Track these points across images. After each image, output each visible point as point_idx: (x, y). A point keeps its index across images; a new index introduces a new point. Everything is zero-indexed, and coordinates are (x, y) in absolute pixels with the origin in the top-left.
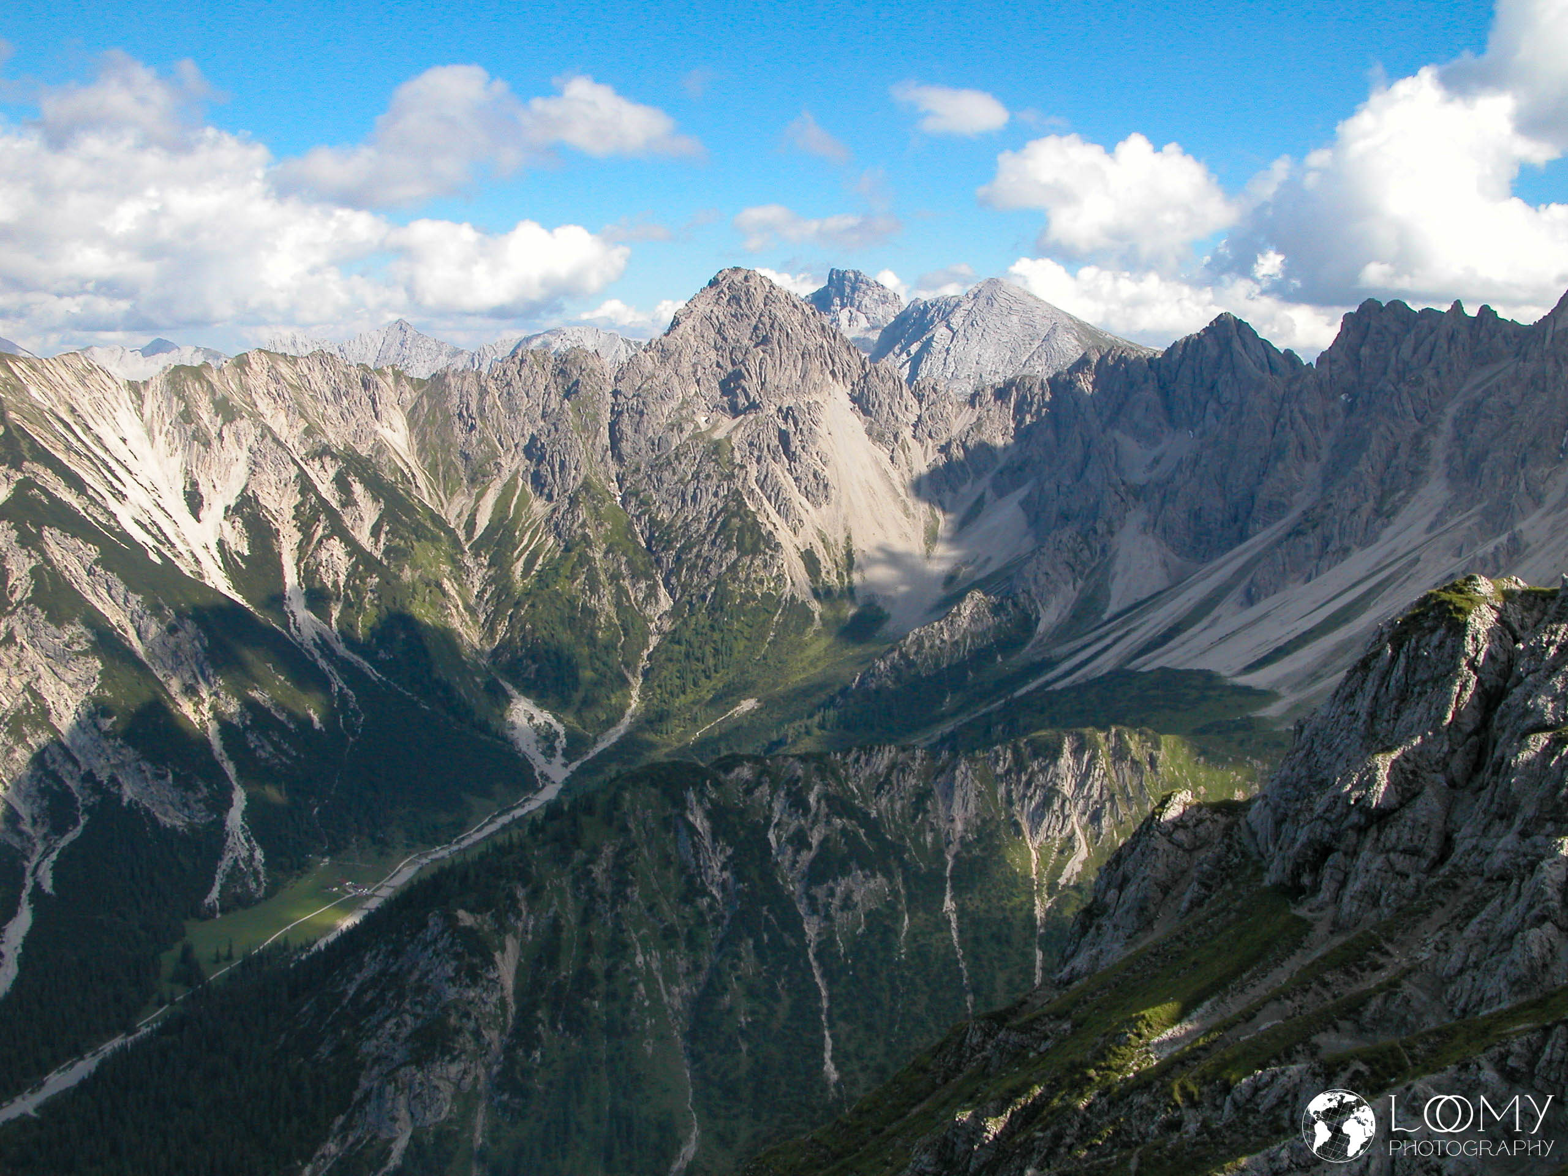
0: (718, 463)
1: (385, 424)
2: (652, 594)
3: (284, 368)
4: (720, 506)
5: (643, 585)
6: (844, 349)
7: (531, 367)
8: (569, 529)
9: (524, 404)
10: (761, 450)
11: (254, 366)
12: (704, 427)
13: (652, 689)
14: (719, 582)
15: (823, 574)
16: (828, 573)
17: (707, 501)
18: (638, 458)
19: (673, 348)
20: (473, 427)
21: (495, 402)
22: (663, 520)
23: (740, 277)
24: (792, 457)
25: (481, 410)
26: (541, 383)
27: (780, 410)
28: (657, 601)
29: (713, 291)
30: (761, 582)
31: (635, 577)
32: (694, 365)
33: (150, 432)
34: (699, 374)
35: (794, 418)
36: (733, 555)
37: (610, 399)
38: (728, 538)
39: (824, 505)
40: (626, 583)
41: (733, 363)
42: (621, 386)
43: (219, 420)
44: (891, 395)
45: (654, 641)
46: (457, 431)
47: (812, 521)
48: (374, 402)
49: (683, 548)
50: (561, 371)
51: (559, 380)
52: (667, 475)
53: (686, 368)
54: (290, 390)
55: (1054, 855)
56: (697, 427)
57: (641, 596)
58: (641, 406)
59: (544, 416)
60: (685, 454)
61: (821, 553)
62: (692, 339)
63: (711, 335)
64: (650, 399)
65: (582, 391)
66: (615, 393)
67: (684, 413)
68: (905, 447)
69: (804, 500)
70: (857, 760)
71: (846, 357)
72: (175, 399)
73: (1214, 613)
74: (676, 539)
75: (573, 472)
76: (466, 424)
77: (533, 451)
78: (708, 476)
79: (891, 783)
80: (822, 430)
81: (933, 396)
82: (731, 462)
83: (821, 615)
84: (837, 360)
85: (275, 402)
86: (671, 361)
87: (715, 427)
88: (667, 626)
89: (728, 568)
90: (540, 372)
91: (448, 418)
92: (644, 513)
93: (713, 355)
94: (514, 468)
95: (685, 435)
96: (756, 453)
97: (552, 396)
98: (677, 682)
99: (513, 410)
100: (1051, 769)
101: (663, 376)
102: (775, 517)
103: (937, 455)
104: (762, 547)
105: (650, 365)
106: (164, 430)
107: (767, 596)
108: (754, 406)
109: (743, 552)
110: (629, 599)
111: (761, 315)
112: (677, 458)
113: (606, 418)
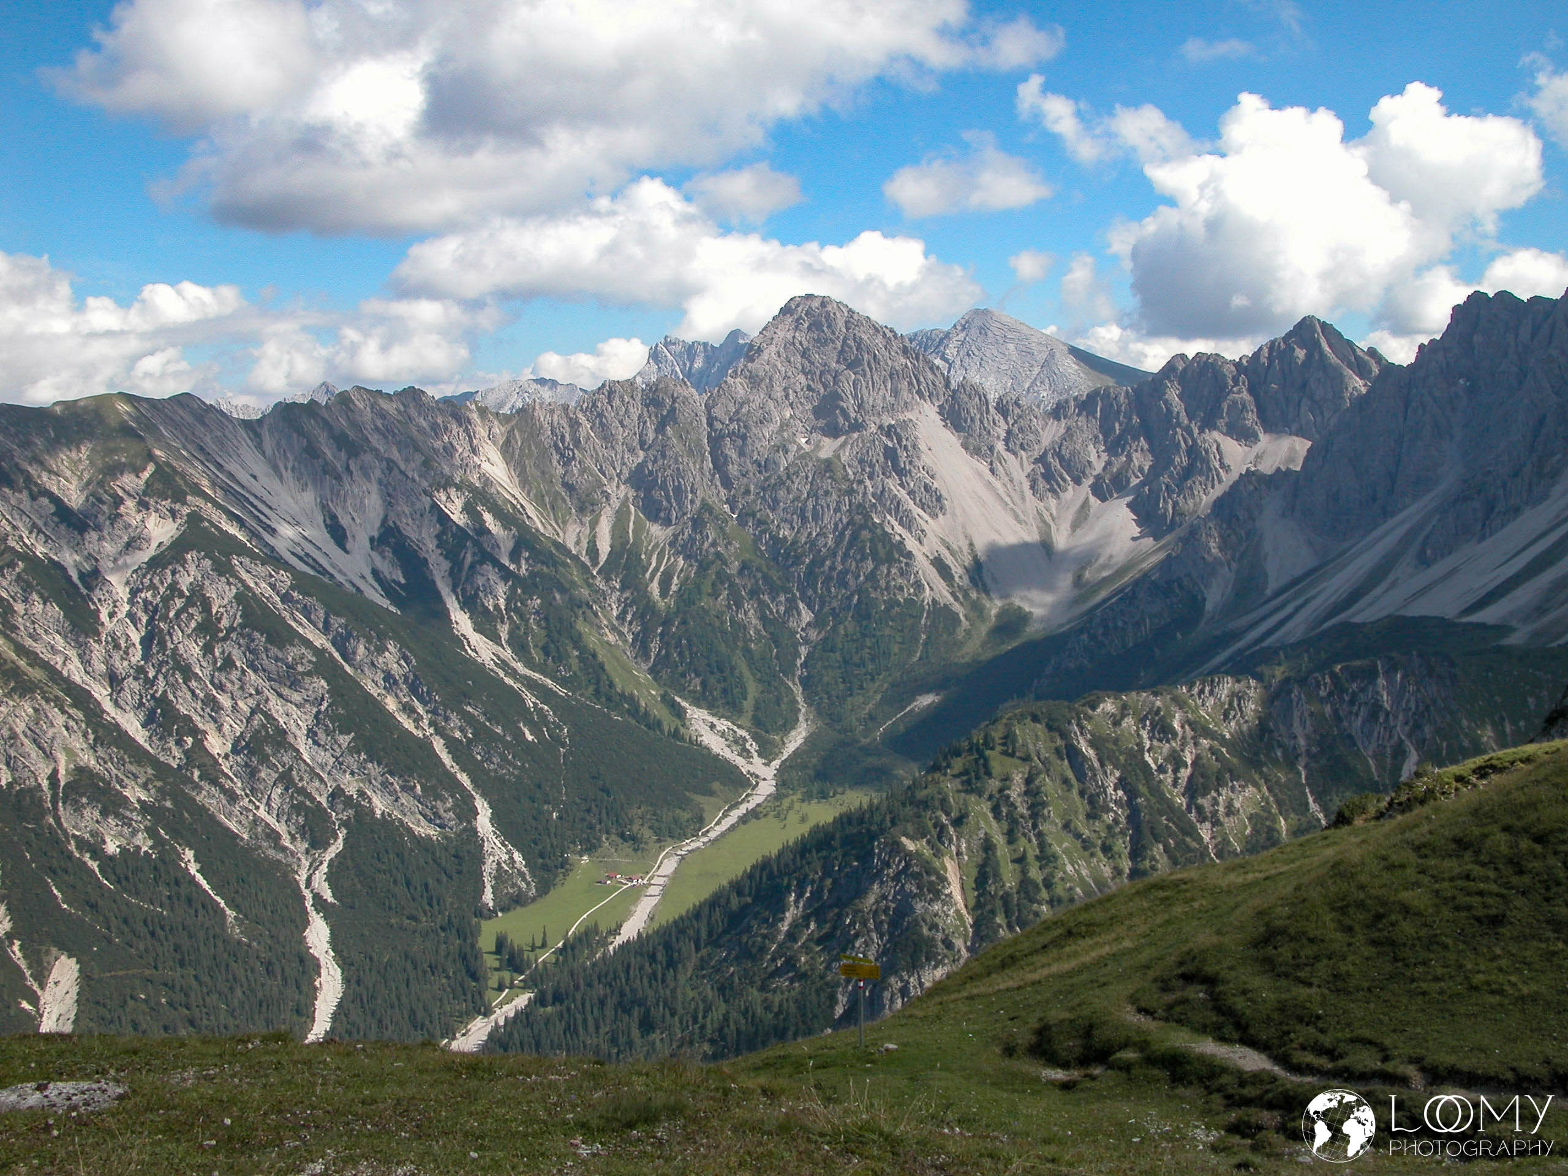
0: (834, 480)
1: (484, 458)
2: (792, 607)
4: (845, 520)
5: (782, 598)
6: (927, 370)
7: (622, 397)
8: (700, 549)
9: (620, 433)
10: (872, 466)
11: (355, 402)
12: (807, 448)
13: (817, 694)
14: (860, 591)
15: (957, 579)
16: (960, 577)
17: (829, 519)
18: (745, 480)
19: (762, 373)
20: (570, 458)
21: (588, 433)
22: (785, 537)
23: (816, 304)
24: (901, 473)
25: (577, 442)
26: (635, 412)
27: (881, 427)
28: (799, 614)
29: (789, 319)
30: (901, 589)
31: (774, 592)
32: (785, 389)
34: (792, 397)
35: (896, 433)
36: (870, 565)
37: (705, 425)
38: (862, 550)
39: (940, 516)
40: (766, 598)
41: (825, 387)
42: (714, 412)
43: (343, 455)
44: (979, 410)
45: (803, 651)
46: (555, 462)
47: (933, 531)
48: (469, 437)
49: (812, 562)
50: (653, 400)
51: (652, 409)
52: (782, 493)
53: (779, 393)
54: (398, 425)
55: (1389, 761)
56: (800, 448)
57: (782, 609)
58: (743, 430)
59: (643, 443)
60: (797, 473)
61: (949, 560)
62: (779, 365)
63: (798, 359)
64: (749, 423)
65: (681, 418)
66: (711, 421)
67: (785, 435)
68: (1000, 459)
69: (922, 513)
70: (1201, 692)
71: (930, 376)
72: (295, 436)
73: (1391, 577)
74: (804, 554)
75: (690, 496)
76: (562, 455)
77: (639, 479)
78: (827, 493)
79: (1234, 710)
80: (922, 446)
81: (1017, 411)
82: (846, 478)
83: (965, 616)
84: (922, 379)
85: (386, 437)
86: (763, 385)
87: (818, 447)
88: (813, 635)
89: (866, 578)
90: (631, 401)
91: (543, 450)
92: (764, 532)
93: (802, 378)
94: (622, 496)
95: (791, 456)
96: (868, 470)
97: (648, 424)
98: (842, 687)
99: (609, 440)
100: (1371, 688)
101: (758, 401)
102: (899, 529)
103: (1033, 466)
104: (897, 556)
105: (742, 391)
107: (910, 602)
108: (857, 427)
109: (878, 562)
110: (771, 612)
111: (844, 341)
112: (788, 477)
113: (705, 442)
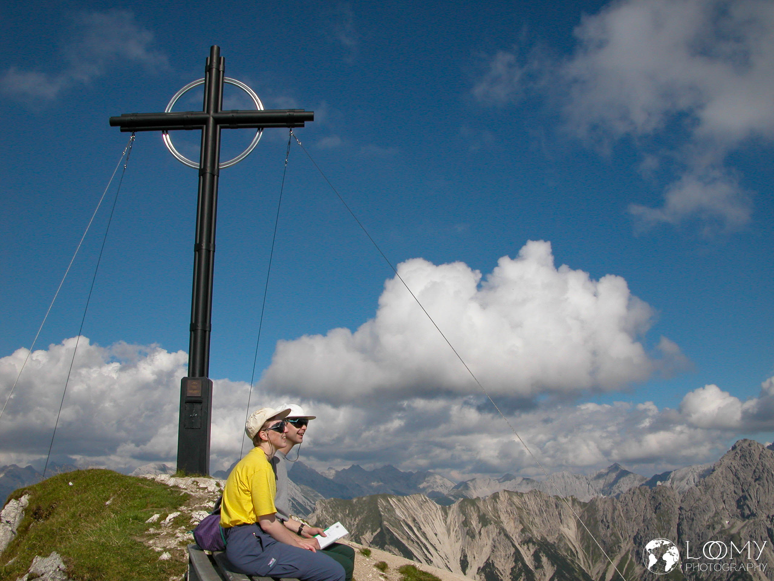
1: (565, 526)
3: (515, 499)
7: (638, 495)
9: (634, 515)
10: (756, 539)
11: (501, 498)
12: (726, 526)
19: (711, 484)
20: (608, 527)
21: (620, 515)
22: (702, 578)
23: (746, 445)
25: (613, 519)
26: (643, 503)
27: (768, 517)
29: (733, 453)
32: (722, 493)
33: (448, 531)
34: (725, 497)
37: (677, 512)
41: (743, 491)
42: (684, 505)
43: (480, 525)
46: (600, 529)
48: (560, 514)
50: (653, 497)
51: (652, 502)
53: (717, 495)
54: (516, 510)
56: (723, 526)
58: (692, 516)
59: (644, 521)
62: (721, 479)
63: (731, 476)
64: (697, 511)
65: (662, 508)
66: (681, 508)
67: (716, 519)
72: (461, 515)
76: (605, 525)
77: (637, 540)
85: (510, 516)
86: (709, 491)
87: (733, 526)
90: (642, 498)
91: (596, 522)
93: (732, 487)
94: (627, 549)
95: (716, 531)
97: (648, 510)
99: (628, 519)
101: (704, 499)
105: (698, 493)
106: (455, 530)
108: (753, 515)
111: (758, 464)
113: (675, 521)
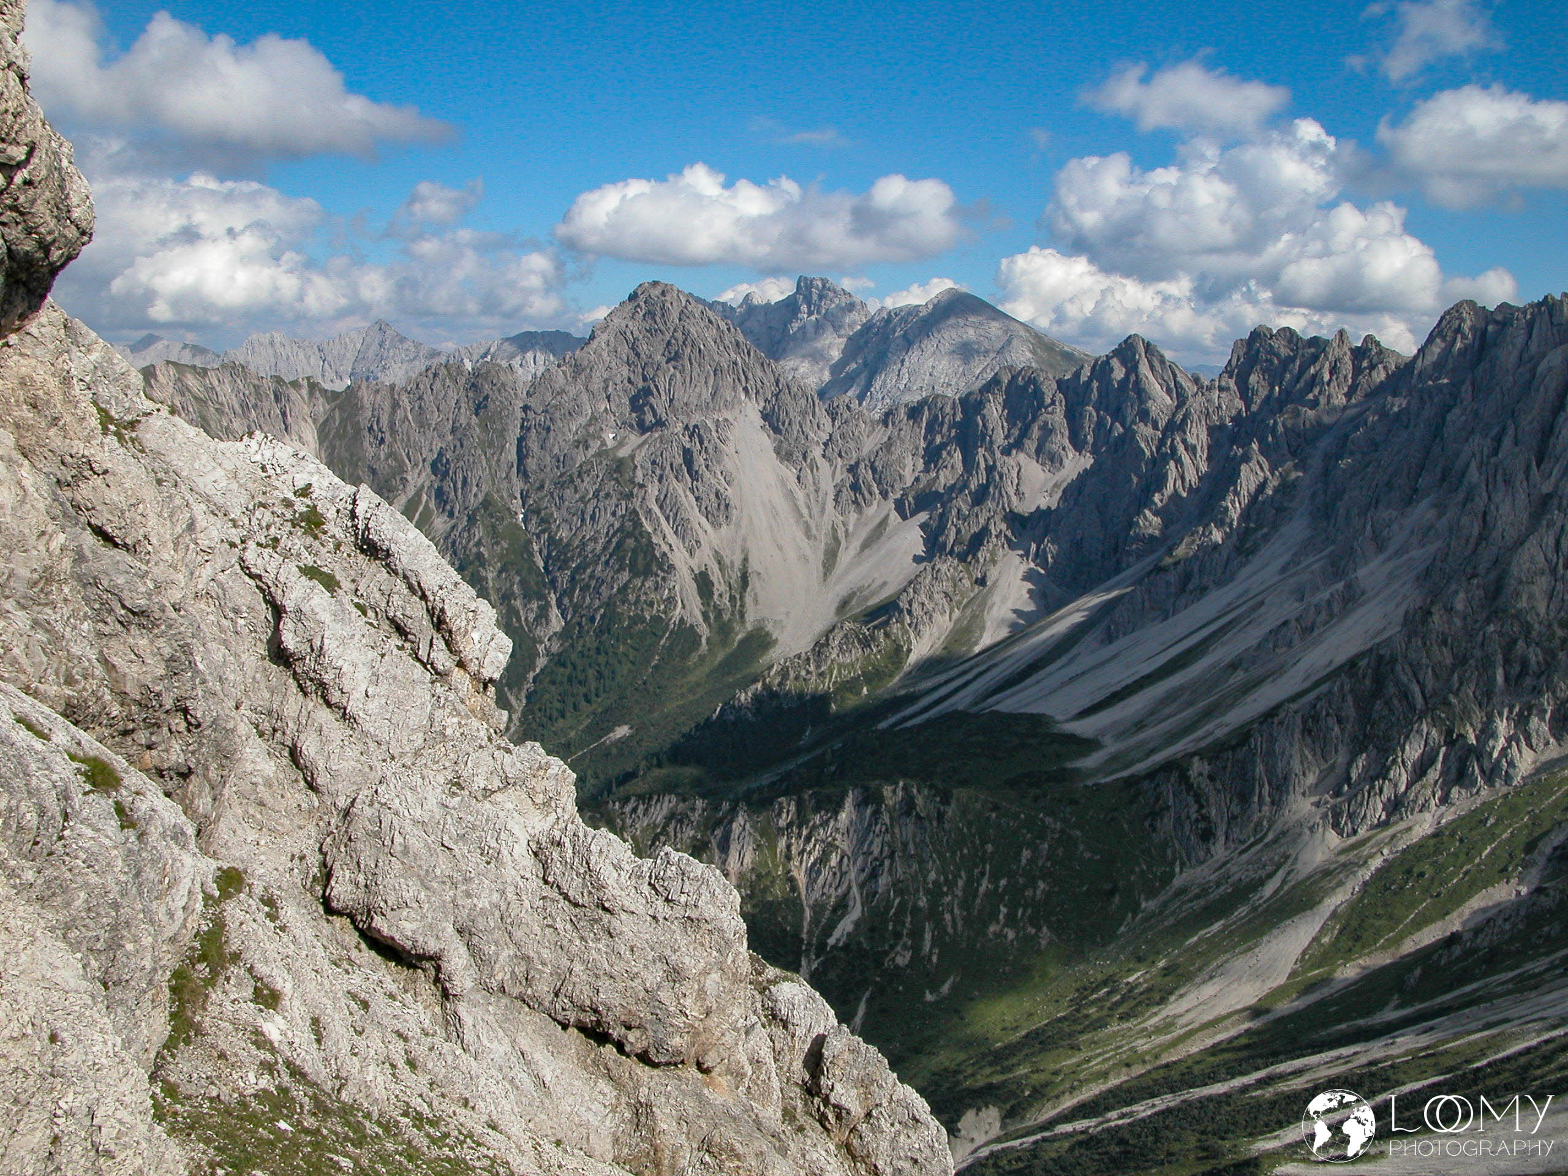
0: (618, 482)
1: (295, 437)
2: (543, 615)
3: (191, 381)
4: (617, 525)
5: (534, 605)
6: (758, 366)
7: (444, 381)
8: (465, 548)
9: (435, 418)
10: (663, 469)
11: (161, 378)
12: (610, 443)
13: (532, 712)
14: (609, 604)
15: (716, 597)
16: (721, 595)
17: (605, 520)
18: (542, 475)
19: (585, 363)
20: (382, 441)
21: (406, 417)
22: (561, 539)
23: (657, 292)
24: (695, 476)
25: (392, 425)
26: (453, 396)
27: (686, 428)
28: (548, 622)
29: (631, 306)
30: (651, 604)
31: (527, 597)
32: (606, 381)
34: (610, 389)
35: (699, 436)
36: (625, 576)
37: (520, 414)
38: (621, 560)
39: (724, 526)
40: (518, 603)
41: (645, 379)
42: (531, 402)
44: (803, 413)
45: (541, 662)
46: (366, 444)
47: (710, 542)
48: (284, 414)
49: (578, 568)
50: (473, 385)
51: (471, 394)
52: (568, 492)
53: (597, 384)
54: (194, 403)
55: (827, 914)
56: (604, 443)
57: (532, 616)
58: (548, 423)
59: (453, 431)
60: (588, 472)
61: (715, 576)
62: (605, 354)
63: (624, 350)
64: (557, 415)
65: (491, 406)
66: (526, 408)
67: (591, 429)
68: (813, 466)
69: (704, 520)
70: (635, 810)
71: (759, 373)
74: (572, 559)
75: (475, 489)
76: (376, 438)
77: (439, 467)
78: (608, 495)
80: (728, 449)
81: (846, 415)
82: (632, 481)
83: (708, 639)
84: (750, 376)
86: (583, 377)
87: (621, 444)
88: (555, 647)
89: (619, 590)
90: (452, 387)
91: (358, 431)
92: (543, 532)
93: (625, 371)
94: (419, 484)
95: (591, 452)
96: (658, 472)
97: (463, 410)
98: (558, 705)
99: (423, 424)
100: (832, 823)
101: (572, 391)
102: (672, 538)
103: (845, 474)
104: (655, 569)
105: (561, 380)
107: (656, 619)
108: (660, 423)
109: (635, 574)
110: (519, 620)
111: (675, 331)
112: (580, 475)
113: (514, 433)
